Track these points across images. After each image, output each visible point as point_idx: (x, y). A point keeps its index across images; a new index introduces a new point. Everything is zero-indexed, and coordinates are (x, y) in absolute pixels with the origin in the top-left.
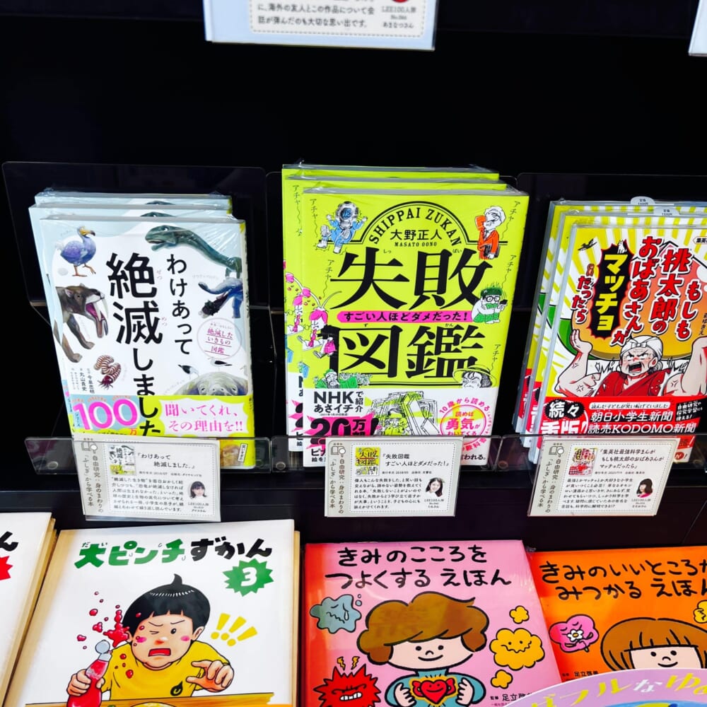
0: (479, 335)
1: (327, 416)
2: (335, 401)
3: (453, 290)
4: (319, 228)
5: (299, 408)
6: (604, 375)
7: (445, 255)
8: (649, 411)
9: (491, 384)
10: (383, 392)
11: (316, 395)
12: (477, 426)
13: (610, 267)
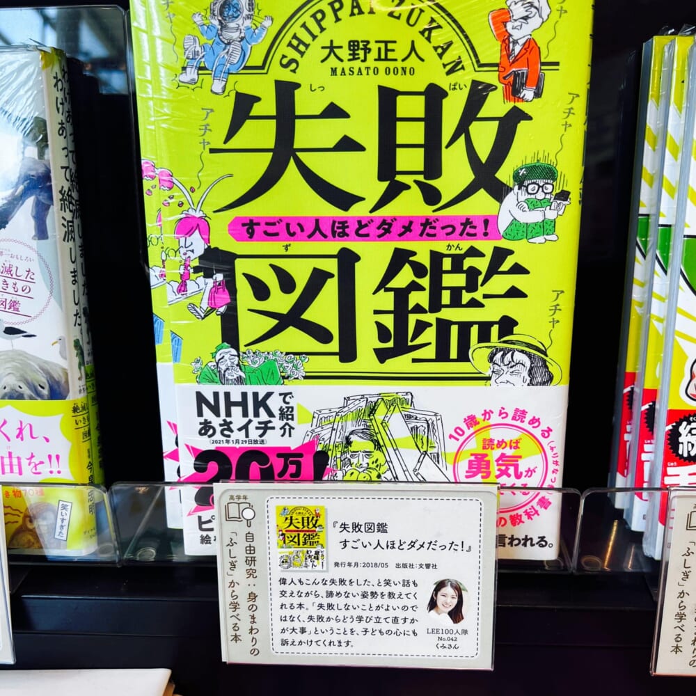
0: (518, 269)
1: (226, 445)
2: (237, 411)
3: (456, 170)
4: (180, 42)
7: (434, 96)
9: (551, 378)
10: (331, 395)
11: (201, 398)
12: (530, 472)
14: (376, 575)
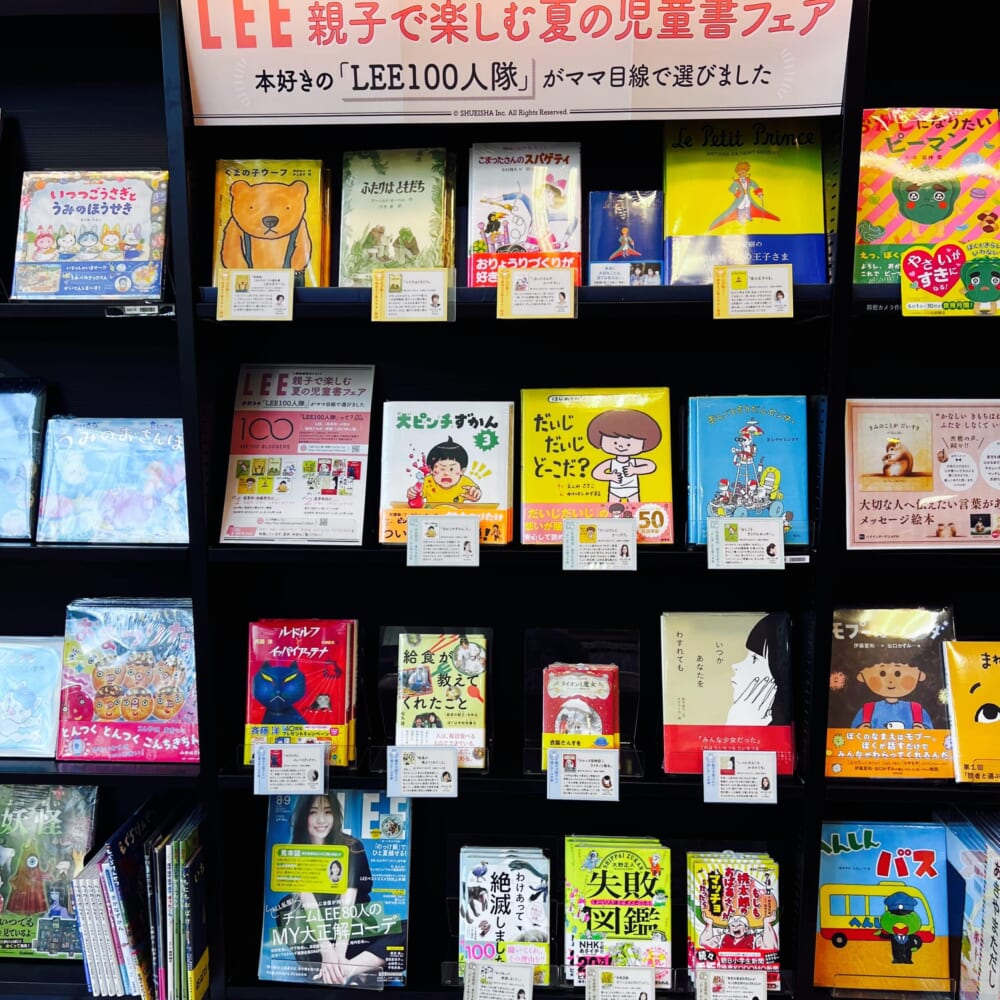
0: (657, 913)
1: (586, 955)
2: (590, 947)
3: (642, 891)
4: (582, 861)
5: (572, 953)
6: (723, 936)
7: (637, 874)
8: (751, 958)
9: (667, 940)
10: (613, 943)
11: (581, 943)
12: (663, 964)
13: (713, 881)
14: (626, 991)
